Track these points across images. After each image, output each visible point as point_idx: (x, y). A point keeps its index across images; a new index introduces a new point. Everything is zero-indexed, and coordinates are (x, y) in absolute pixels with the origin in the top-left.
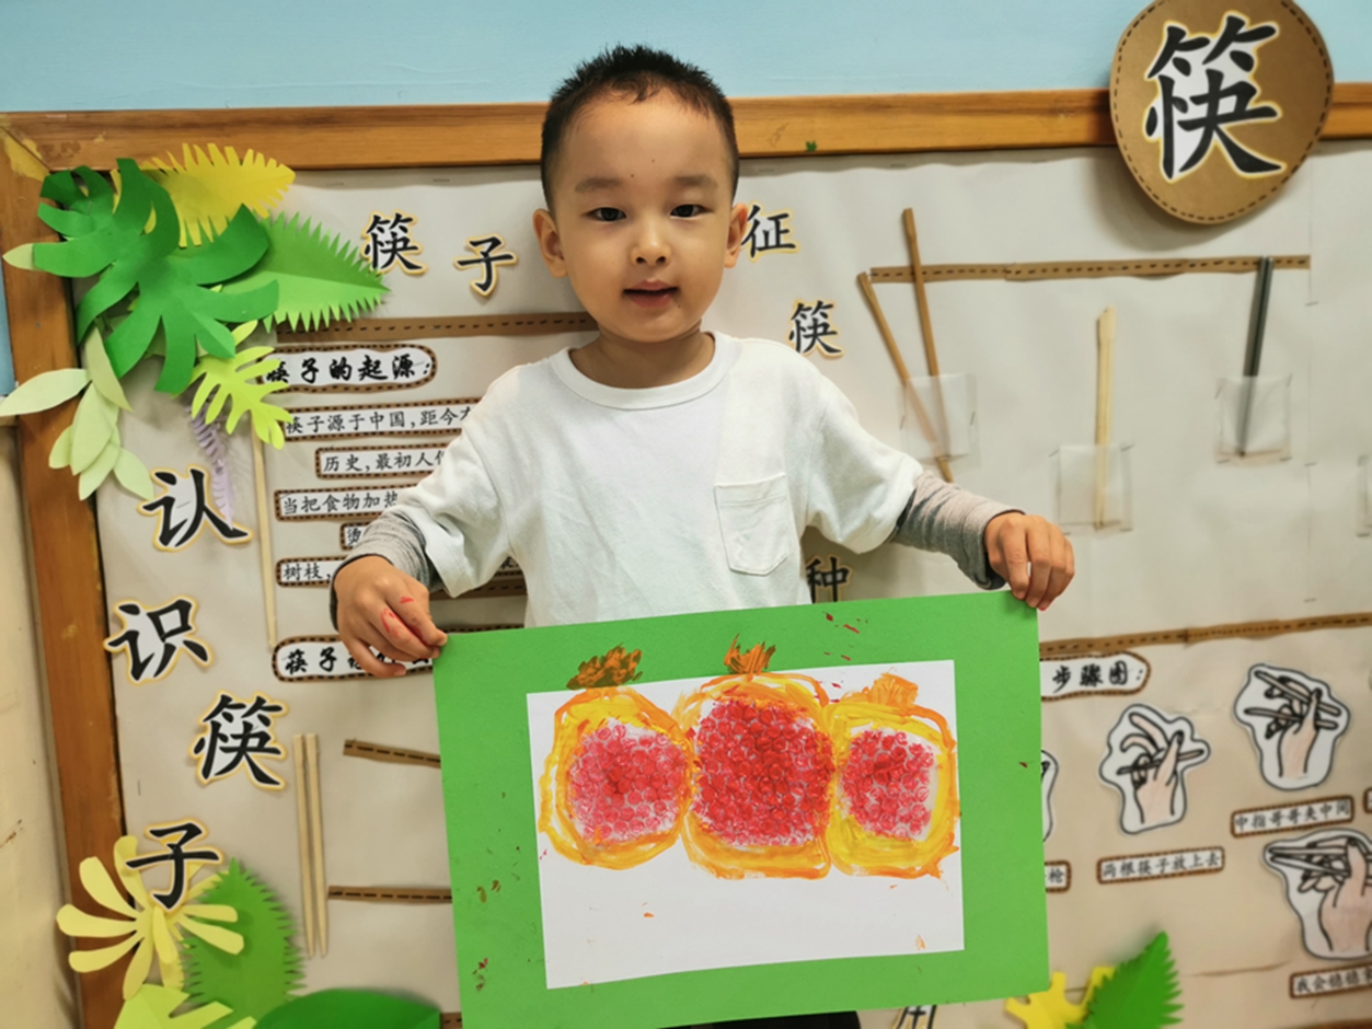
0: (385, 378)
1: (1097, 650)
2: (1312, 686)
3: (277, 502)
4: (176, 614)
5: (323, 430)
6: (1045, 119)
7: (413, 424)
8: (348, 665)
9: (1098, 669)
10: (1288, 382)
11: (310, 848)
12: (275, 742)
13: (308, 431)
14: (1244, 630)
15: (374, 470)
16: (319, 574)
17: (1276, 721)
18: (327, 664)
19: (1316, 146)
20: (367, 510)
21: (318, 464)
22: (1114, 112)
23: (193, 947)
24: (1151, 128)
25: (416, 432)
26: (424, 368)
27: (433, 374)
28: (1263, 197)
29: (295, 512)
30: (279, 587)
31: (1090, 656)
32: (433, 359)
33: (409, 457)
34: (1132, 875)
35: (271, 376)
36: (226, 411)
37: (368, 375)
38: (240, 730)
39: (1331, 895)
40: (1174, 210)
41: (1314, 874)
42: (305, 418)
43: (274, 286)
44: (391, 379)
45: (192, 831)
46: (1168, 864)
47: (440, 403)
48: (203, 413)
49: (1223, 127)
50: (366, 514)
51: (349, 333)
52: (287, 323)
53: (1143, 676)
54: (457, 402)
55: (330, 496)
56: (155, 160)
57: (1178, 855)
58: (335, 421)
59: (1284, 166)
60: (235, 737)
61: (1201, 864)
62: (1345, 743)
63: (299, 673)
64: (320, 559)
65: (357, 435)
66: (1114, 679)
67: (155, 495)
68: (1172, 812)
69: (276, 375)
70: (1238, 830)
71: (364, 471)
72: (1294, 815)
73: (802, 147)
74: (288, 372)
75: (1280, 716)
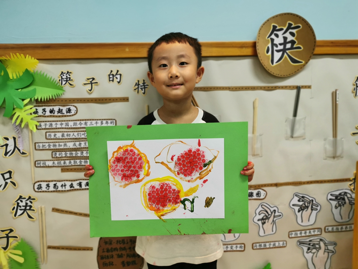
0: (64, 114)
1: (253, 188)
2: (311, 199)
3: (35, 145)
4: (8, 174)
5: (47, 127)
6: (240, 49)
7: (71, 126)
8: (53, 188)
9: (253, 193)
10: (305, 118)
11: (42, 235)
12: (34, 208)
13: (43, 127)
14: (292, 184)
15: (61, 137)
16: (46, 164)
17: (301, 208)
18: (48, 188)
19: (313, 57)
20: (59, 148)
21: (46, 136)
22: (257, 48)
23: (11, 261)
24: (268, 52)
25: (72, 128)
26: (74, 111)
27: (77, 113)
28: (298, 70)
29: (40, 148)
30: (35, 168)
31: (251, 190)
32: (77, 109)
33: (70, 134)
34: (261, 248)
35: (34, 113)
36: (22, 121)
37: (59, 113)
38: (24, 204)
39: (315, 254)
40: (274, 73)
41: (311, 248)
42: (43, 124)
43: (35, 90)
44: (65, 114)
45: (11, 231)
46: (271, 245)
47: (78, 120)
48: (15, 122)
49: (288, 51)
50: (58, 149)
51: (55, 102)
52: (38, 99)
53: (265, 195)
54: (83, 120)
55: (49, 144)
56: (3, 57)
57: (274, 243)
58: (51, 125)
59: (304, 62)
60: (23, 206)
61: (280, 245)
62: (320, 214)
63: (40, 190)
64: (46, 160)
65: (56, 128)
66: (257, 196)
67: (3, 143)
68: (273, 231)
69: (35, 113)
70: (290, 236)
71: (58, 138)
72: (305, 233)
74: (39, 112)
75: (302, 206)
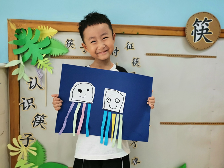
4: (31, 100)
6: (175, 31)
12: (45, 122)
19: (219, 39)
22: (186, 31)
23: (29, 154)
24: (192, 34)
28: (210, 46)
38: (40, 120)
40: (195, 47)
45: (31, 135)
49: (204, 35)
52: (52, 55)
59: (213, 42)
67: (29, 81)
73: (136, 33)
